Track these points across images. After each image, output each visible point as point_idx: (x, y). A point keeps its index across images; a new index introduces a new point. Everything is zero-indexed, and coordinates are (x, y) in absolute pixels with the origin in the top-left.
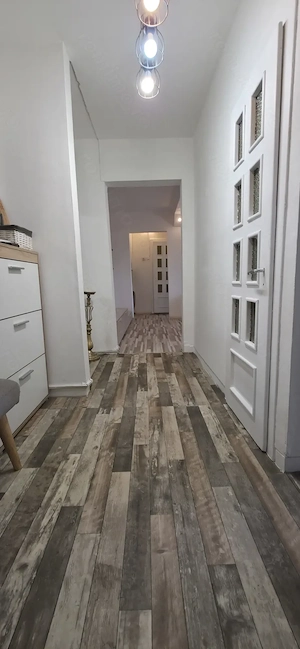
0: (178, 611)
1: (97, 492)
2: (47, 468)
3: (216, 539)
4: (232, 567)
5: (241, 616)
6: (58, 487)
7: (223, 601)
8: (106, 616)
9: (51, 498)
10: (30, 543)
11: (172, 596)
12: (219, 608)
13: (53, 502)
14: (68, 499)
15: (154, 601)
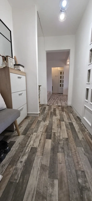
0: (66, 181)
1: (42, 144)
2: (27, 136)
3: (78, 162)
4: (83, 172)
5: (86, 186)
6: (30, 142)
7: (80, 181)
8: (44, 179)
9: (28, 144)
10: (23, 156)
11: (64, 177)
12: (79, 183)
13: (29, 146)
14: (33, 145)
15: (59, 177)
